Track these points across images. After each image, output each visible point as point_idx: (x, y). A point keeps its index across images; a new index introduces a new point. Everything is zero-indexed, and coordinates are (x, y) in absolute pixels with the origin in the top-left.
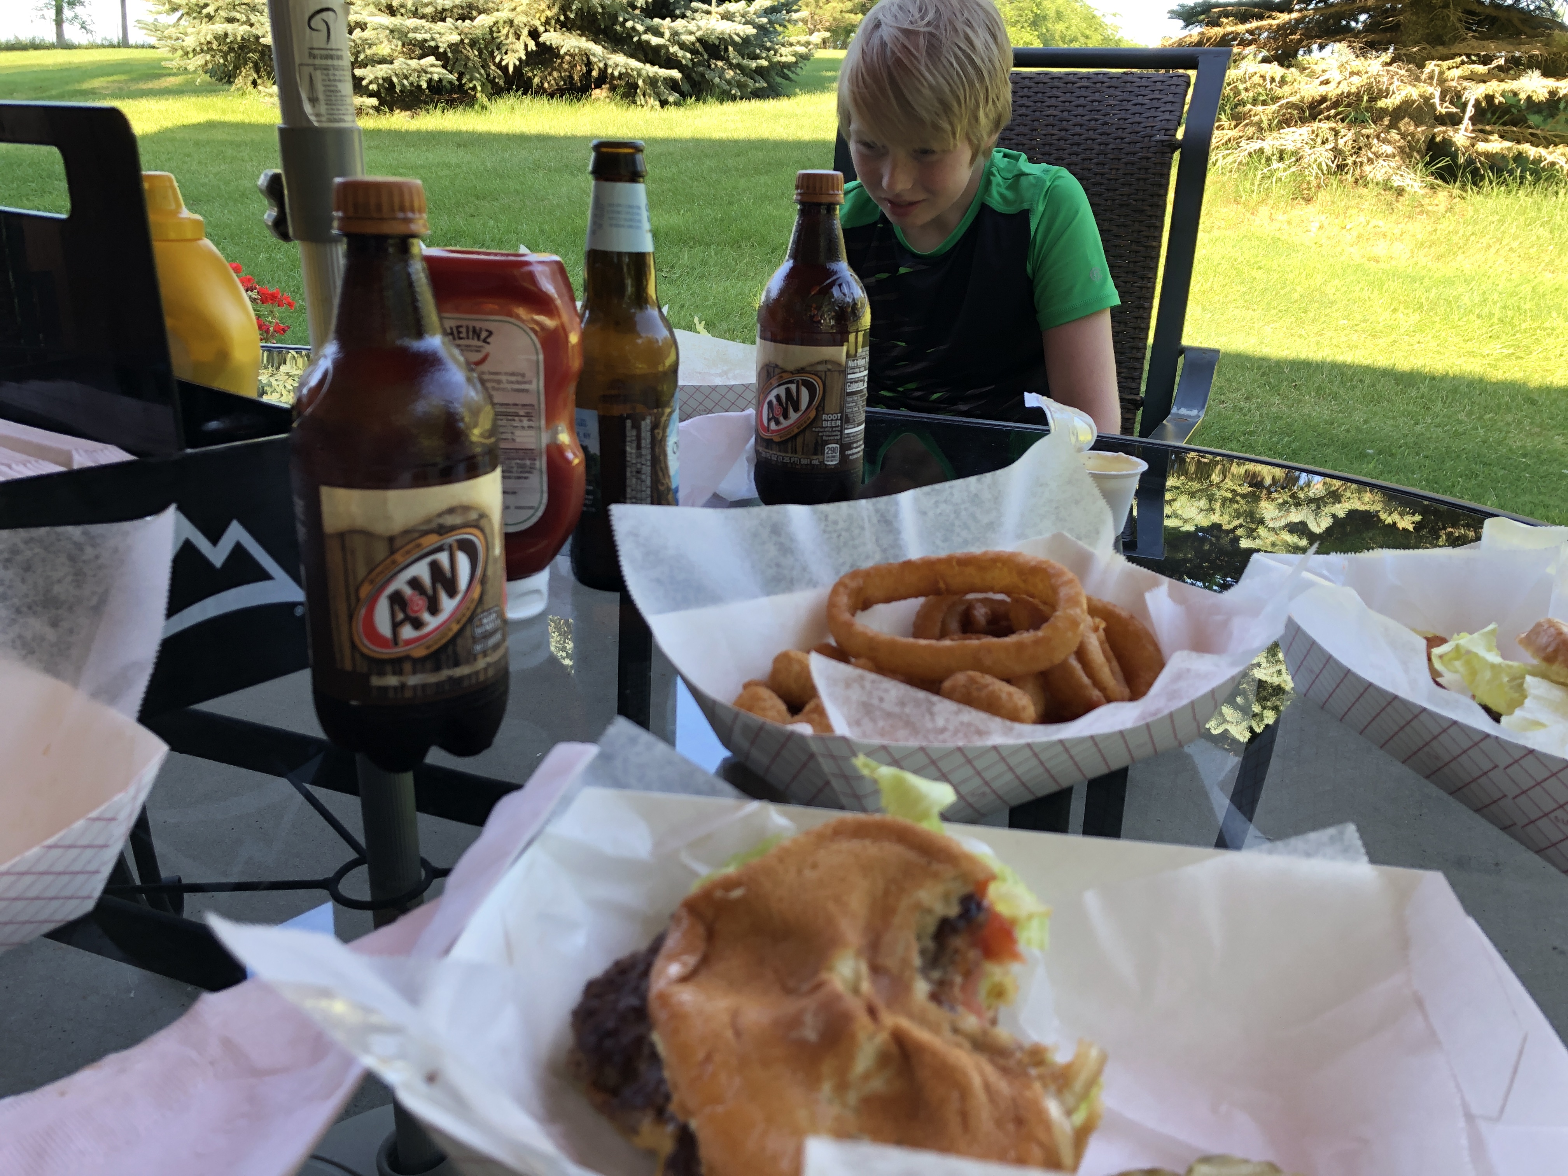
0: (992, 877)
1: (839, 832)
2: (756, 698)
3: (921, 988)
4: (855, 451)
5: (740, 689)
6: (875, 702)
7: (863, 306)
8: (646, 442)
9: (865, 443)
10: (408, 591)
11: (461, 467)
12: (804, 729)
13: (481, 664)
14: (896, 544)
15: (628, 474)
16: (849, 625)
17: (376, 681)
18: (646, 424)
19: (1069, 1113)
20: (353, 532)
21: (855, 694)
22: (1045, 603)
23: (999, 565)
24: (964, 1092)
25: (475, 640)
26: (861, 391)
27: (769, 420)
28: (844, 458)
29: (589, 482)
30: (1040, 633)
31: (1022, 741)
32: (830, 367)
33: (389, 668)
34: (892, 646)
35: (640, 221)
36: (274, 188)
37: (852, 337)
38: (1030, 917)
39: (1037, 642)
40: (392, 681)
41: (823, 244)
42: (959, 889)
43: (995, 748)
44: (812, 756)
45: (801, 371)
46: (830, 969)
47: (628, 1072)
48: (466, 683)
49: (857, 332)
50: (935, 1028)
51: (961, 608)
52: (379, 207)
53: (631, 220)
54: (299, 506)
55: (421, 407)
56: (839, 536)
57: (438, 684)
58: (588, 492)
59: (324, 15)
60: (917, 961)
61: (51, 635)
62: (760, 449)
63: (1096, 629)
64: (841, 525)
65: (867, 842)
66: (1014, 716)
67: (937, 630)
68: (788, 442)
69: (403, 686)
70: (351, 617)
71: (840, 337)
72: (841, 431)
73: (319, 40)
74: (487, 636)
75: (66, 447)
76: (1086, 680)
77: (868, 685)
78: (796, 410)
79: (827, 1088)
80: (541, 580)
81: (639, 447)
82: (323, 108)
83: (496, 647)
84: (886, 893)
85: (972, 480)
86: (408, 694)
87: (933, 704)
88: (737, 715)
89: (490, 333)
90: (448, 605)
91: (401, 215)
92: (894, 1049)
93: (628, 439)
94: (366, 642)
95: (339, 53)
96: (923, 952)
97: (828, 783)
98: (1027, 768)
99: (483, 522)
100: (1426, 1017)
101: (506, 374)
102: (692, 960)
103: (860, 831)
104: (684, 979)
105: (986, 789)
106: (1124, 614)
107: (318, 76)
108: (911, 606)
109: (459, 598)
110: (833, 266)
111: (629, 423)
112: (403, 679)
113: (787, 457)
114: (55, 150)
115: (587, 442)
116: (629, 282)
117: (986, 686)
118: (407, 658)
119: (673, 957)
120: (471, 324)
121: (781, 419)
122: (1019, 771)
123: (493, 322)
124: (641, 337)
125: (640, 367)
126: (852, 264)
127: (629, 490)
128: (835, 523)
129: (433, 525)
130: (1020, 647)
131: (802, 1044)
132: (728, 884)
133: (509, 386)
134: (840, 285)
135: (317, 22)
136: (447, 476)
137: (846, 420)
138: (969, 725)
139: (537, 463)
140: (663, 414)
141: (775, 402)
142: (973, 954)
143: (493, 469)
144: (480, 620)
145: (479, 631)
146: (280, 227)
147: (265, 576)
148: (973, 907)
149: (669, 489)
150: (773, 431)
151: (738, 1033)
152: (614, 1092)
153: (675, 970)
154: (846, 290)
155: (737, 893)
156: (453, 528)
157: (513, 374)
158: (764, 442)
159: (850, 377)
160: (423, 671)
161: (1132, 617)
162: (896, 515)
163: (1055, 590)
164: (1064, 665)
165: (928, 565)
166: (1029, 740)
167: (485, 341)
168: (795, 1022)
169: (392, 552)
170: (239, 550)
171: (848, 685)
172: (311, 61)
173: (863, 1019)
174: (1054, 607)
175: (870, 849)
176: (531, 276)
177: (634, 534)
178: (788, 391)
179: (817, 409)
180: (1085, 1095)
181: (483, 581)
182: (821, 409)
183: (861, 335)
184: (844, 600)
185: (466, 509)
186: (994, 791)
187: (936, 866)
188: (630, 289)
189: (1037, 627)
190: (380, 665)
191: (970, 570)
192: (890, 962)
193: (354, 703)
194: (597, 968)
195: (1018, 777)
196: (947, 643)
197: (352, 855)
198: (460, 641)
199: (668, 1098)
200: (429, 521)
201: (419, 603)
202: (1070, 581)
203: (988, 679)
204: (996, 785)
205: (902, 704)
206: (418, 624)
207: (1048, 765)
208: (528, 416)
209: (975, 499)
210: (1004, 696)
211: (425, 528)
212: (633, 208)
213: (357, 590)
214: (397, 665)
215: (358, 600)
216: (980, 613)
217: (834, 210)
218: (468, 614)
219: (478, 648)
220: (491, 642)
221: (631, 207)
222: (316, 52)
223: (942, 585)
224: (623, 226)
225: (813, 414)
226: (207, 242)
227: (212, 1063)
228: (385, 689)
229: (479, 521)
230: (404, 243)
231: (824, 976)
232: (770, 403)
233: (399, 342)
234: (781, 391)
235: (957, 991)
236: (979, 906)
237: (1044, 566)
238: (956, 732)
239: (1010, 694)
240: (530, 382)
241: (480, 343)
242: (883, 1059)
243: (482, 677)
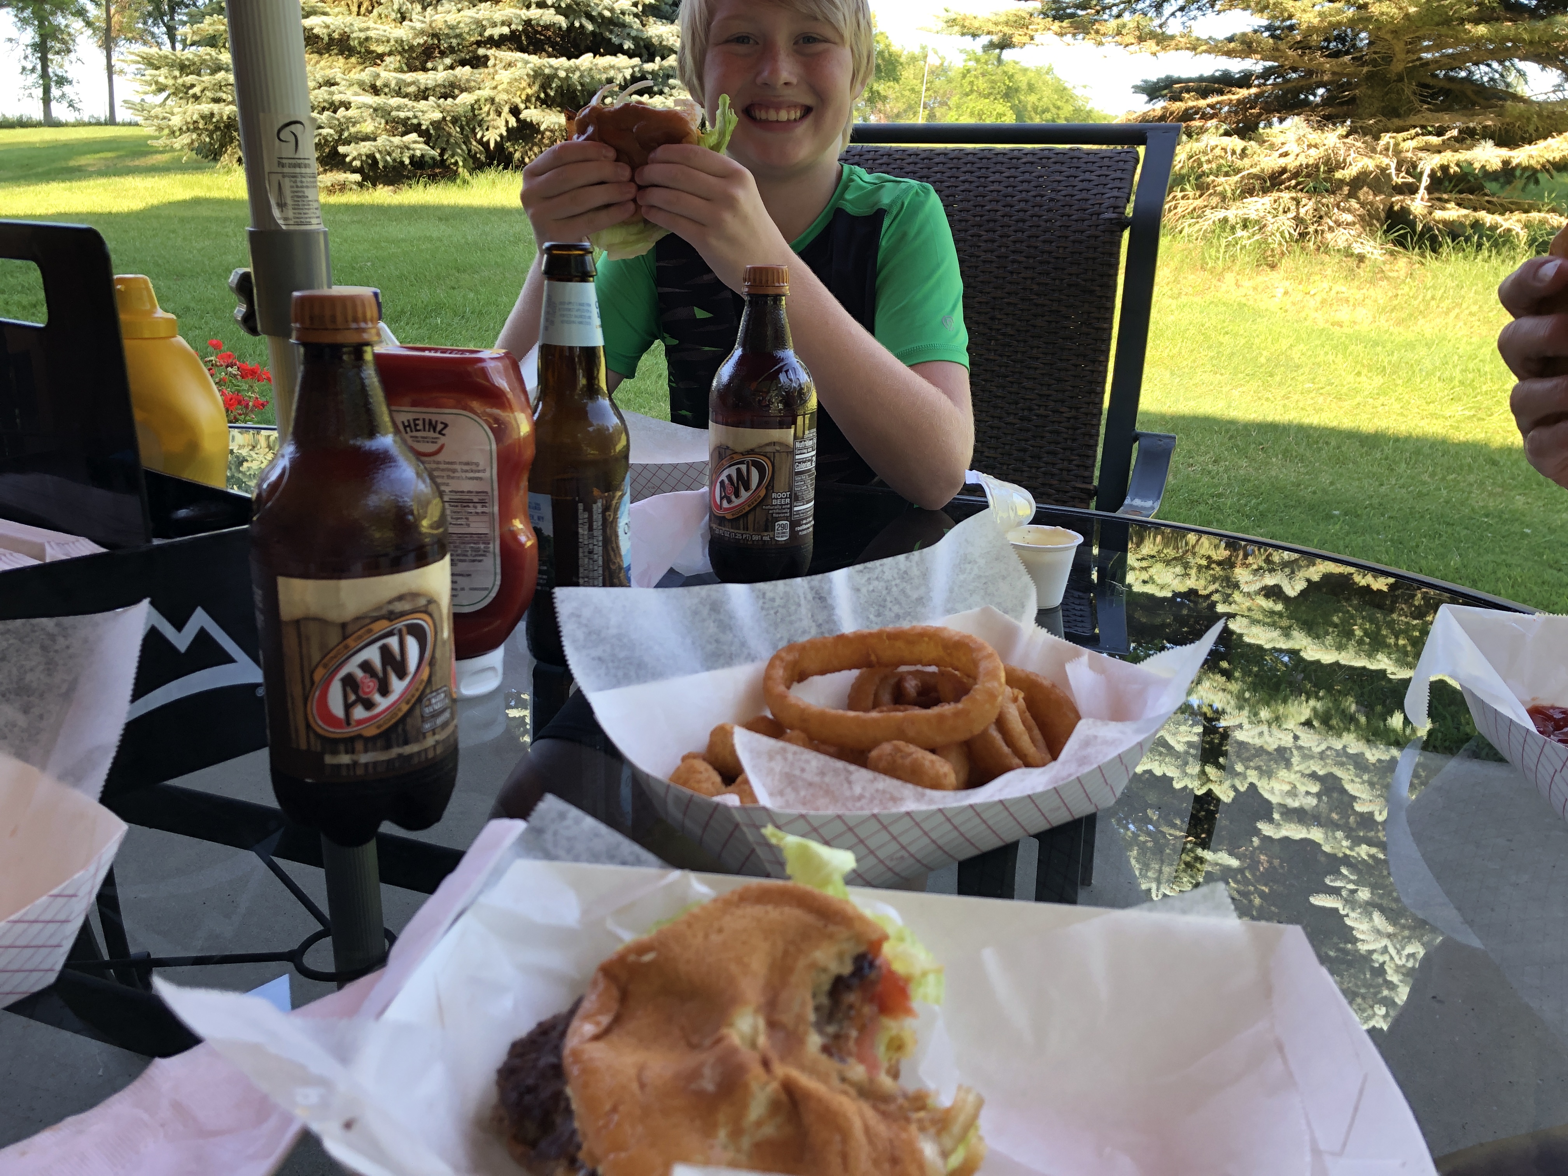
0: (885, 937)
1: (744, 898)
2: (692, 771)
3: (814, 1041)
4: (805, 527)
5: (678, 762)
6: (797, 772)
7: (809, 390)
8: (598, 524)
9: (814, 519)
10: (359, 674)
11: (412, 556)
12: (732, 800)
13: (430, 741)
14: (830, 619)
15: (581, 555)
16: (783, 697)
17: (329, 759)
18: (598, 507)
19: (945, 1155)
20: (308, 619)
21: (778, 766)
22: (969, 676)
23: (926, 639)
24: (845, 1135)
25: (424, 719)
26: (809, 470)
27: (722, 499)
28: (794, 534)
29: (542, 561)
30: (960, 706)
31: (934, 807)
32: (778, 448)
33: (342, 747)
34: (822, 717)
35: (590, 317)
36: (244, 286)
37: (800, 420)
38: (924, 974)
39: (957, 714)
40: (345, 759)
41: (770, 332)
42: (851, 949)
43: (908, 814)
44: (737, 826)
45: (751, 452)
46: (731, 1025)
47: (546, 1124)
48: (416, 760)
49: (804, 415)
50: (823, 1078)
51: (893, 681)
52: (333, 319)
53: (581, 317)
54: (258, 595)
55: (373, 501)
56: (776, 613)
57: (389, 762)
58: (540, 572)
59: (293, 128)
60: (812, 1017)
61: (22, 720)
62: (714, 526)
63: (1015, 700)
64: (778, 602)
65: (770, 908)
66: (936, 785)
67: (870, 702)
68: (739, 519)
69: (355, 764)
70: (306, 699)
71: (788, 420)
72: (791, 509)
73: (287, 151)
74: (436, 715)
75: (38, 540)
76: (1006, 749)
77: (790, 756)
78: (747, 489)
79: (722, 1134)
80: (496, 657)
81: (591, 529)
82: (290, 213)
83: (445, 725)
84: (786, 953)
85: (901, 558)
86: (360, 772)
87: (850, 773)
88: (668, 786)
89: (446, 426)
90: (398, 686)
91: (354, 326)
92: (784, 1097)
93: (580, 521)
94: (320, 723)
95: (307, 162)
96: (817, 1009)
97: (753, 851)
98: (944, 834)
99: (432, 608)
100: (1285, 1061)
101: (460, 463)
102: (605, 1020)
103: (763, 897)
104: (596, 1038)
105: (903, 853)
106: (1046, 683)
107: (287, 183)
108: (847, 678)
109: (408, 680)
110: (780, 354)
111: (581, 506)
112: (355, 757)
113: (739, 534)
114: (33, 265)
115: (540, 525)
116: (580, 373)
117: (910, 754)
118: (360, 737)
119: (588, 1017)
120: (427, 417)
121: (733, 497)
122: (934, 836)
123: (447, 415)
124: (591, 425)
125: (591, 453)
126: (796, 352)
127: (581, 570)
128: (773, 600)
129: (384, 612)
130: (941, 718)
131: (700, 1094)
132: (641, 949)
133: (464, 475)
134: (787, 371)
135: (284, 135)
136: (397, 566)
137: (795, 498)
138: (884, 792)
139: (491, 546)
140: (614, 497)
141: (726, 482)
142: (868, 1010)
143: (442, 558)
144: (429, 700)
145: (427, 710)
146: (249, 322)
147: (228, 659)
148: (866, 965)
149: (620, 568)
150: (726, 509)
151: (642, 1086)
152: (533, 1144)
153: (589, 1029)
154: (792, 376)
155: (648, 957)
156: (403, 614)
157: (467, 464)
158: (718, 519)
159: (797, 457)
160: (374, 749)
161: (1054, 686)
162: (830, 592)
163: (975, 664)
164: (985, 733)
165: (860, 639)
166: (941, 806)
167: (440, 433)
168: (695, 1074)
169: (345, 637)
170: (203, 635)
171: (771, 758)
172: (279, 170)
173: (757, 1069)
174: (974, 678)
175: (773, 914)
176: (484, 372)
177: (575, 615)
178: (738, 470)
179: (767, 488)
180: (963, 1137)
181: (432, 664)
182: (770, 487)
183: (807, 416)
184: (779, 673)
185: (414, 595)
186: (912, 855)
187: (832, 928)
188: (583, 381)
189: (957, 700)
190: (333, 745)
191: (899, 644)
192: (786, 1018)
193: (309, 781)
194: (524, 1027)
195: (934, 842)
196: (874, 714)
197: (320, 928)
198: (409, 721)
199: (579, 1147)
200: (379, 608)
201: (369, 685)
202: (990, 656)
203: (912, 748)
204: (913, 849)
205: (822, 774)
206: (369, 705)
207: (963, 829)
208: (483, 502)
209: (905, 575)
210: (927, 763)
211: (375, 614)
212: (584, 306)
213: (312, 673)
214: (349, 744)
215: (312, 683)
216: (911, 686)
217: (780, 300)
218: (417, 694)
219: (427, 726)
220: (440, 721)
221: (581, 304)
222: (284, 161)
223: (873, 658)
224: (574, 322)
225: (763, 493)
226: (180, 339)
227: (162, 1125)
228: (339, 767)
229: (428, 606)
230: (358, 350)
231: (725, 1031)
232: (722, 482)
233: (351, 442)
234: (733, 471)
235: (851, 1044)
236: (871, 965)
237: (967, 641)
238: (872, 799)
239: (932, 762)
240: (484, 471)
241: (437, 435)
242: (775, 1107)
243: (431, 755)
